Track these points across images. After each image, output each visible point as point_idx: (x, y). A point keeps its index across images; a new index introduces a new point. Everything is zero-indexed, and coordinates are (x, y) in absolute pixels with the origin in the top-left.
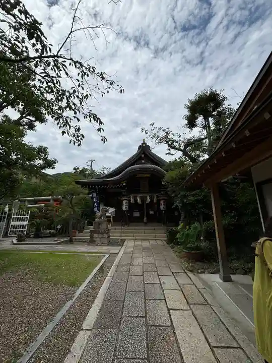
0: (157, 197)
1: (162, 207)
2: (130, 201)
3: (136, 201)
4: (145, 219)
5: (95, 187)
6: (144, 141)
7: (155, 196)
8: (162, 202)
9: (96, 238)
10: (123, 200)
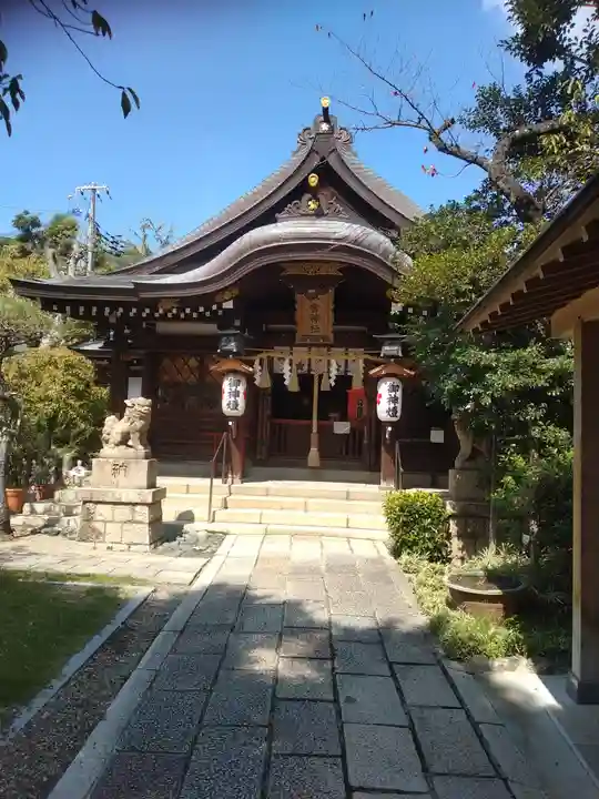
0: (368, 365)
2: (250, 378)
3: (278, 379)
4: (314, 452)
5: (101, 311)
7: (361, 364)
8: (384, 389)
9: (105, 522)
10: (224, 374)
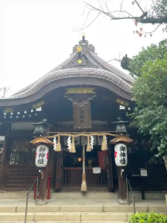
0: (109, 138)
1: (118, 161)
4: (84, 183)
6: (84, 37)
7: (105, 138)
10: (37, 145)
